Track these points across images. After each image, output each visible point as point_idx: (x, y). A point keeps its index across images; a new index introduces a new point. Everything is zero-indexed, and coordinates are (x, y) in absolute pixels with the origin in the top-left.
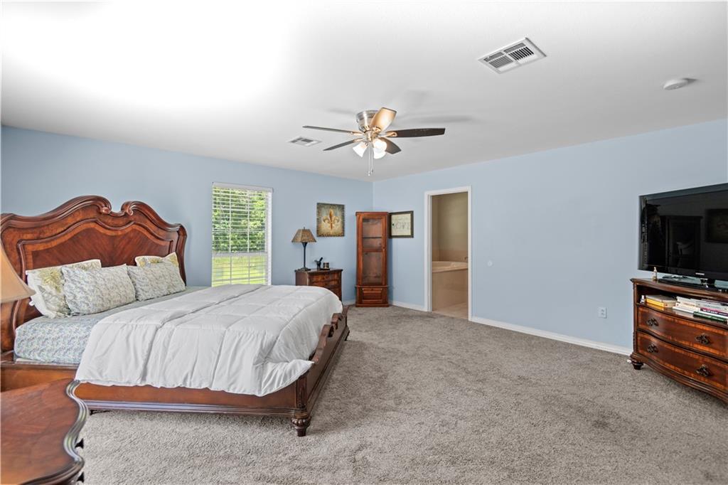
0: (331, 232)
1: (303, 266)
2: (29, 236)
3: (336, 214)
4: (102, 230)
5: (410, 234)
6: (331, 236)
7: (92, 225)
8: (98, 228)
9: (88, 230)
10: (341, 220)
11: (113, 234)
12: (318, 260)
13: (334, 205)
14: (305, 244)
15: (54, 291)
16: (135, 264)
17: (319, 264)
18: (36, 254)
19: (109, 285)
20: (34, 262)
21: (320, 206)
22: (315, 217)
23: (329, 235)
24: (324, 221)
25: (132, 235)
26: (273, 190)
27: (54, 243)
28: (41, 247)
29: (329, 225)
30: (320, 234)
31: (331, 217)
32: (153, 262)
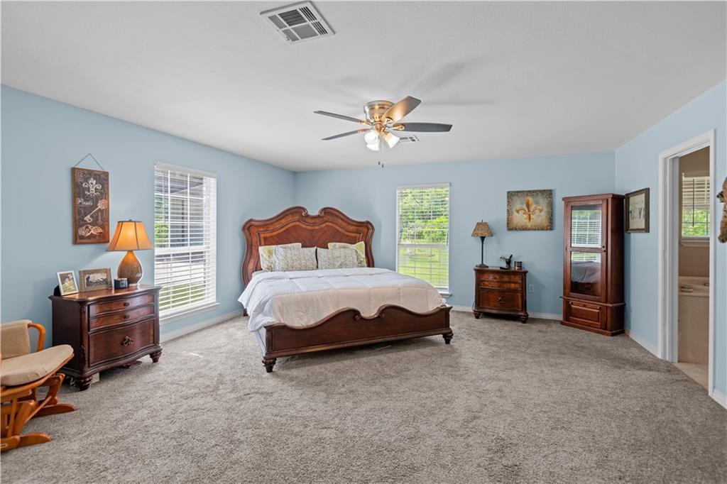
0: (529, 225)
1: (481, 263)
2: (262, 229)
3: (537, 203)
4: (304, 226)
5: (643, 227)
6: (529, 230)
7: (297, 223)
8: (301, 225)
9: (295, 226)
10: (545, 209)
11: (312, 228)
12: (508, 258)
13: (534, 191)
14: (483, 238)
15: (267, 258)
16: (328, 248)
17: (509, 262)
18: (265, 239)
19: (294, 258)
20: (265, 242)
21: (511, 195)
22: (505, 208)
23: (524, 229)
24: (518, 212)
25: (326, 229)
26: (450, 184)
27: (275, 233)
28: (268, 235)
29: (526, 216)
30: (511, 227)
31: (528, 206)
32: (340, 247)
